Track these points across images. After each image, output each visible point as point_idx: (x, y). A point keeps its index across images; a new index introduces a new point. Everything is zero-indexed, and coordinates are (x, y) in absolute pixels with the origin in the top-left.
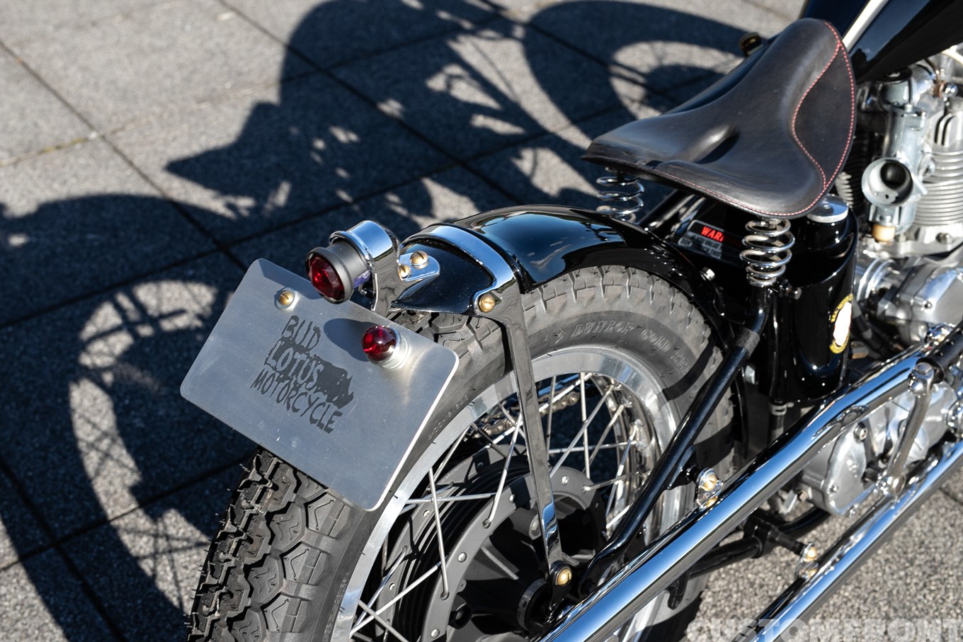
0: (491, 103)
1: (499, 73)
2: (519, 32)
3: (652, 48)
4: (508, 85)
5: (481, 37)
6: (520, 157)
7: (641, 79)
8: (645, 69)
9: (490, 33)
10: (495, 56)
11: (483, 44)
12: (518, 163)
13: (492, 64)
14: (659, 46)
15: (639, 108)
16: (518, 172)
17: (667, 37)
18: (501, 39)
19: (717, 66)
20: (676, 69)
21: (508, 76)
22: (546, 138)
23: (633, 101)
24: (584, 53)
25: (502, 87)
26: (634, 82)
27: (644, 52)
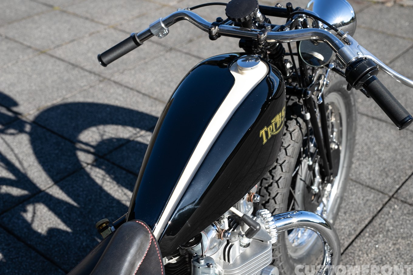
0: (11, 176)
1: (16, 155)
2: (28, 128)
3: (98, 129)
4: (21, 163)
5: (6, 134)
6: (25, 211)
7: (92, 150)
8: (94, 143)
9: (12, 131)
10: (13, 145)
11: (8, 138)
12: (24, 215)
13: (12, 150)
14: (101, 127)
15: (91, 169)
16: (24, 221)
17: (105, 122)
18: (17, 134)
19: (131, 137)
20: (110, 140)
21: (21, 156)
22: (41, 195)
23: (88, 164)
24: (62, 137)
25: (17, 164)
26: (88, 152)
27: (93, 132)
